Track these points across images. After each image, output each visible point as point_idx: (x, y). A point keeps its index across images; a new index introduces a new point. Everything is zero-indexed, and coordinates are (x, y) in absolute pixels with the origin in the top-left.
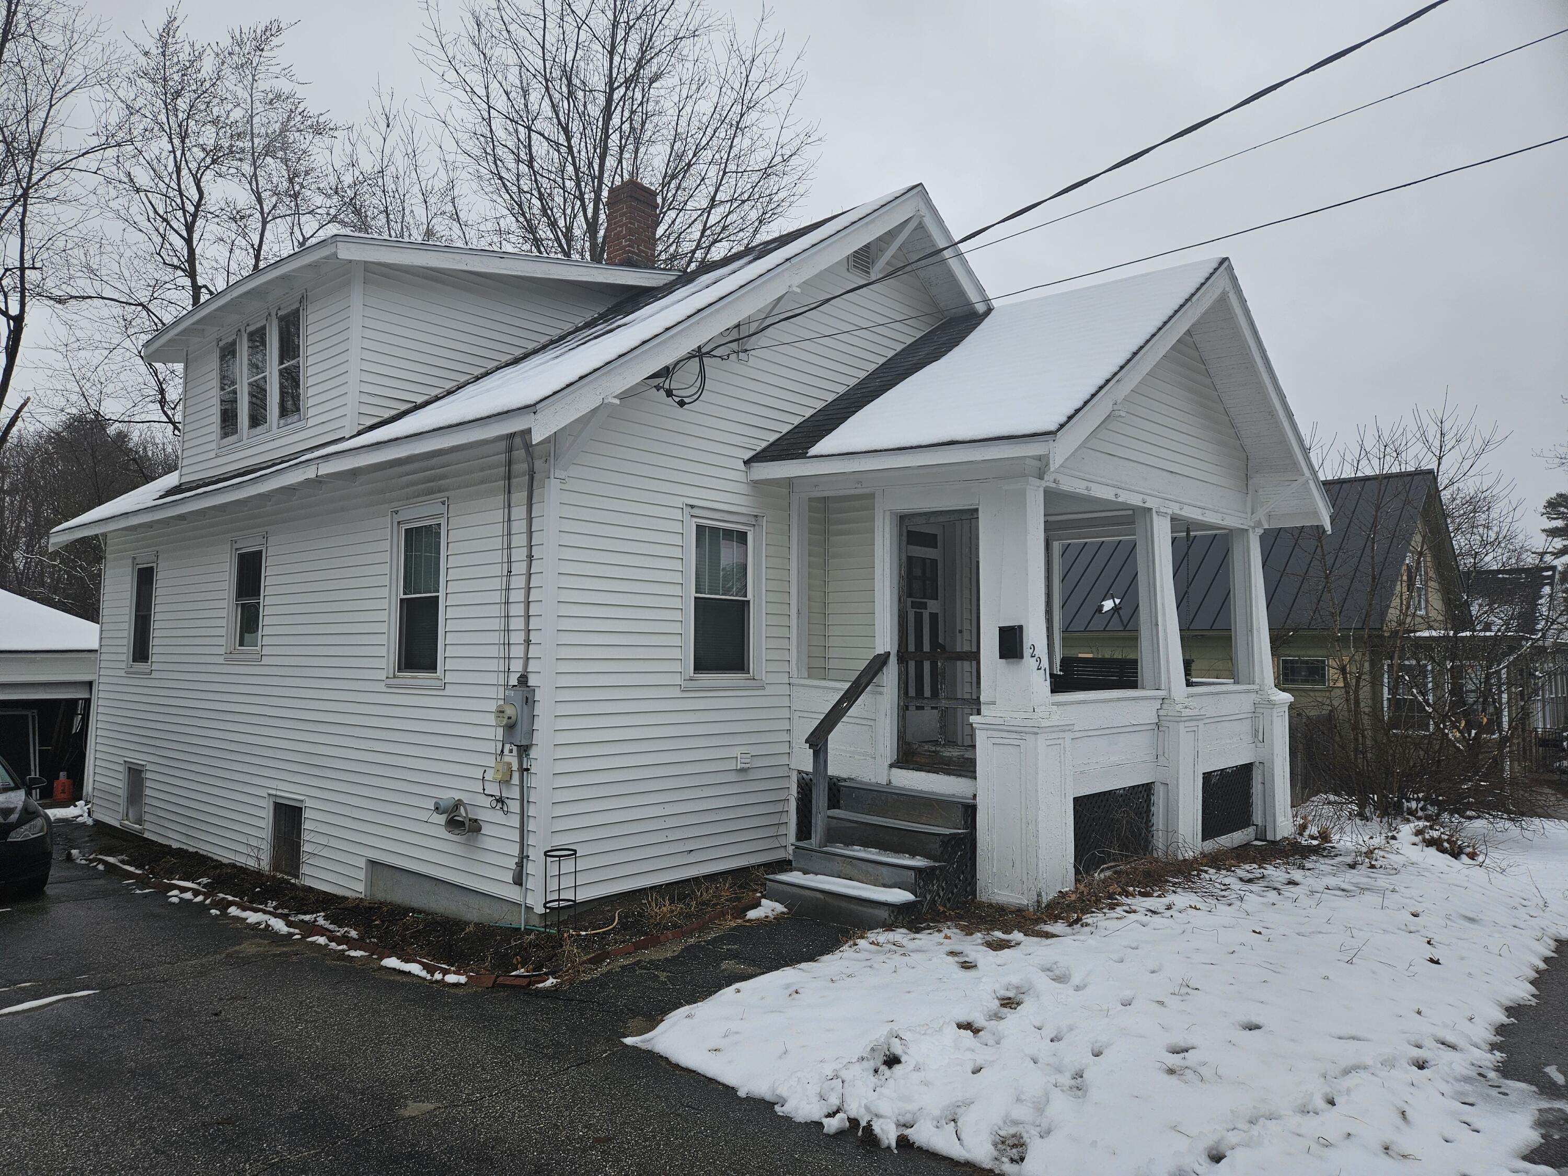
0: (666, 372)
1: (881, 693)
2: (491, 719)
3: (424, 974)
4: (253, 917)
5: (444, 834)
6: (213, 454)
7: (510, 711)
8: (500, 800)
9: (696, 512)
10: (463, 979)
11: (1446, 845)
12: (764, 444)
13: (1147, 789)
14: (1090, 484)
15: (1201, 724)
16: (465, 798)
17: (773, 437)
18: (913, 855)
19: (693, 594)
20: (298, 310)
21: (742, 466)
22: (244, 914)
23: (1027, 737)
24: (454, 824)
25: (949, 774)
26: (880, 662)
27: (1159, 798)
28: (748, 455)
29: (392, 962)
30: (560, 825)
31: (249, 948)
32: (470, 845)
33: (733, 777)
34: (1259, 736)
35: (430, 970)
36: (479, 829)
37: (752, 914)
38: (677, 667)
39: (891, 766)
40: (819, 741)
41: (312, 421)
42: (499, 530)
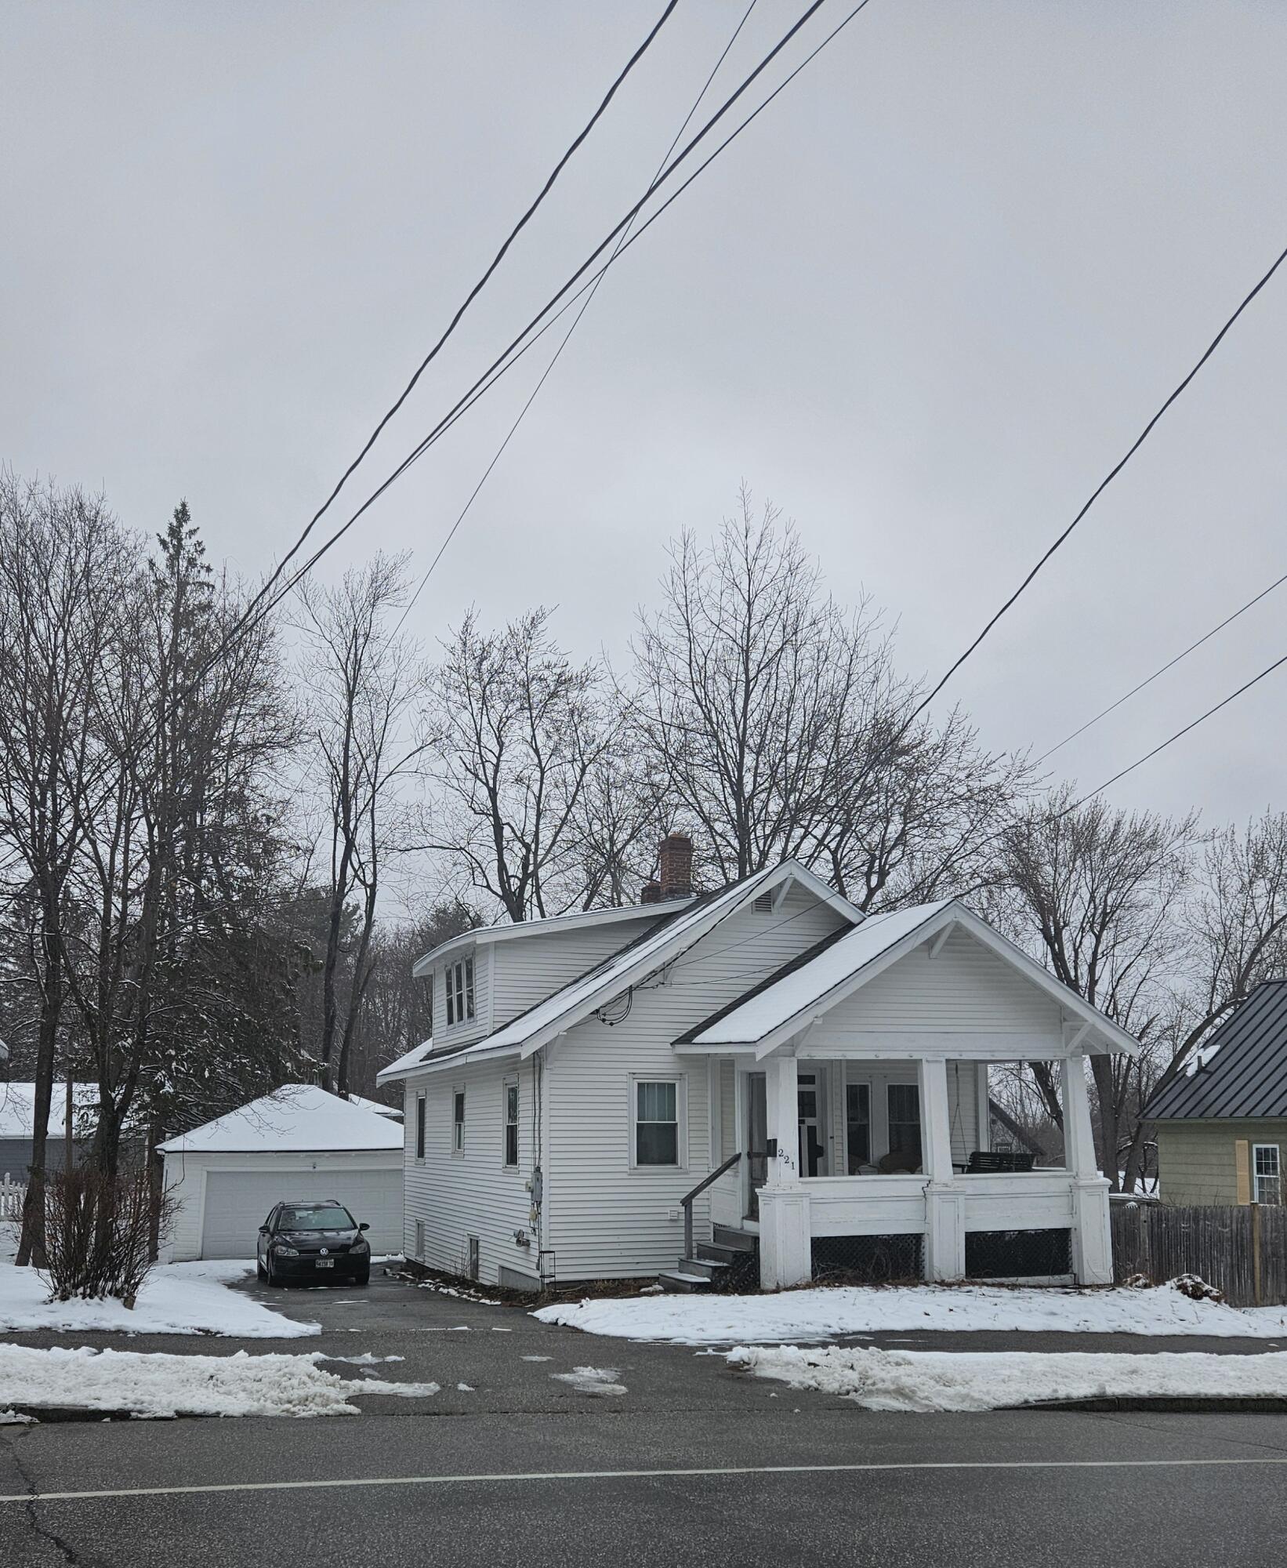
1: (738, 1176)
2: (523, 1188)
3: (488, 1303)
5: (515, 1246)
6: (444, 1034)
7: (529, 1185)
8: (534, 1229)
9: (635, 1076)
12: (685, 1032)
13: (918, 1238)
15: (959, 1197)
16: (523, 1229)
17: (692, 1027)
19: (636, 1121)
21: (669, 1047)
24: (521, 1242)
26: (737, 1158)
27: (926, 1243)
28: (673, 1039)
30: (550, 1241)
32: (525, 1252)
33: (666, 1224)
34: (1074, 1209)
35: (491, 1302)
36: (528, 1245)
37: (643, 1290)
38: (626, 1162)
39: (743, 1218)
40: (687, 1202)
41: (479, 1023)
42: (531, 1091)
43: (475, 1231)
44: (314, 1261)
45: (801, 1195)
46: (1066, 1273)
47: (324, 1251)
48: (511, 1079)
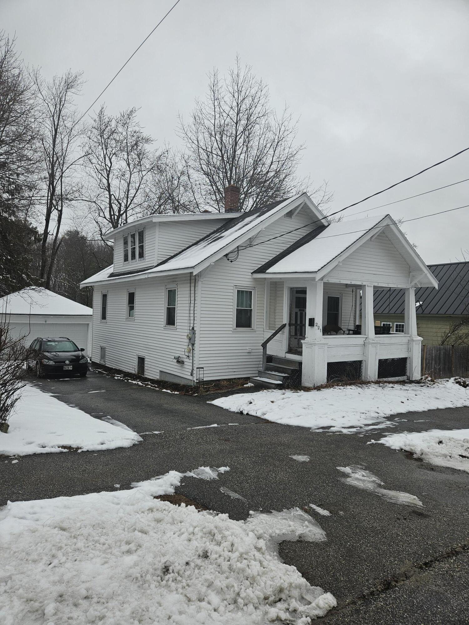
0: (226, 255)
1: (284, 334)
2: (186, 338)
3: (171, 392)
4: (134, 382)
5: (176, 364)
6: (121, 266)
7: (190, 336)
8: (188, 356)
9: (237, 287)
10: (178, 393)
11: (462, 383)
12: (257, 268)
13: (360, 362)
14: (341, 280)
15: (378, 345)
16: (181, 356)
17: (260, 266)
18: (285, 374)
19: (236, 308)
20: (143, 231)
21: (250, 274)
22: (132, 382)
23: (313, 346)
24: (178, 362)
25: (298, 355)
26: (284, 326)
27: (363, 365)
28: (252, 271)
29: (164, 390)
30: (200, 362)
31: (134, 387)
32: (182, 367)
33: (246, 354)
34: (409, 350)
35: (172, 392)
36: (184, 363)
37: (245, 386)
38: (231, 326)
39: (286, 353)
40: (264, 345)
41: (147, 260)
42: (188, 292)
43: (142, 354)
44: (62, 367)
45: (324, 344)
46: (404, 376)
47: (67, 362)
48: (171, 287)
